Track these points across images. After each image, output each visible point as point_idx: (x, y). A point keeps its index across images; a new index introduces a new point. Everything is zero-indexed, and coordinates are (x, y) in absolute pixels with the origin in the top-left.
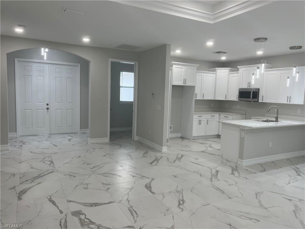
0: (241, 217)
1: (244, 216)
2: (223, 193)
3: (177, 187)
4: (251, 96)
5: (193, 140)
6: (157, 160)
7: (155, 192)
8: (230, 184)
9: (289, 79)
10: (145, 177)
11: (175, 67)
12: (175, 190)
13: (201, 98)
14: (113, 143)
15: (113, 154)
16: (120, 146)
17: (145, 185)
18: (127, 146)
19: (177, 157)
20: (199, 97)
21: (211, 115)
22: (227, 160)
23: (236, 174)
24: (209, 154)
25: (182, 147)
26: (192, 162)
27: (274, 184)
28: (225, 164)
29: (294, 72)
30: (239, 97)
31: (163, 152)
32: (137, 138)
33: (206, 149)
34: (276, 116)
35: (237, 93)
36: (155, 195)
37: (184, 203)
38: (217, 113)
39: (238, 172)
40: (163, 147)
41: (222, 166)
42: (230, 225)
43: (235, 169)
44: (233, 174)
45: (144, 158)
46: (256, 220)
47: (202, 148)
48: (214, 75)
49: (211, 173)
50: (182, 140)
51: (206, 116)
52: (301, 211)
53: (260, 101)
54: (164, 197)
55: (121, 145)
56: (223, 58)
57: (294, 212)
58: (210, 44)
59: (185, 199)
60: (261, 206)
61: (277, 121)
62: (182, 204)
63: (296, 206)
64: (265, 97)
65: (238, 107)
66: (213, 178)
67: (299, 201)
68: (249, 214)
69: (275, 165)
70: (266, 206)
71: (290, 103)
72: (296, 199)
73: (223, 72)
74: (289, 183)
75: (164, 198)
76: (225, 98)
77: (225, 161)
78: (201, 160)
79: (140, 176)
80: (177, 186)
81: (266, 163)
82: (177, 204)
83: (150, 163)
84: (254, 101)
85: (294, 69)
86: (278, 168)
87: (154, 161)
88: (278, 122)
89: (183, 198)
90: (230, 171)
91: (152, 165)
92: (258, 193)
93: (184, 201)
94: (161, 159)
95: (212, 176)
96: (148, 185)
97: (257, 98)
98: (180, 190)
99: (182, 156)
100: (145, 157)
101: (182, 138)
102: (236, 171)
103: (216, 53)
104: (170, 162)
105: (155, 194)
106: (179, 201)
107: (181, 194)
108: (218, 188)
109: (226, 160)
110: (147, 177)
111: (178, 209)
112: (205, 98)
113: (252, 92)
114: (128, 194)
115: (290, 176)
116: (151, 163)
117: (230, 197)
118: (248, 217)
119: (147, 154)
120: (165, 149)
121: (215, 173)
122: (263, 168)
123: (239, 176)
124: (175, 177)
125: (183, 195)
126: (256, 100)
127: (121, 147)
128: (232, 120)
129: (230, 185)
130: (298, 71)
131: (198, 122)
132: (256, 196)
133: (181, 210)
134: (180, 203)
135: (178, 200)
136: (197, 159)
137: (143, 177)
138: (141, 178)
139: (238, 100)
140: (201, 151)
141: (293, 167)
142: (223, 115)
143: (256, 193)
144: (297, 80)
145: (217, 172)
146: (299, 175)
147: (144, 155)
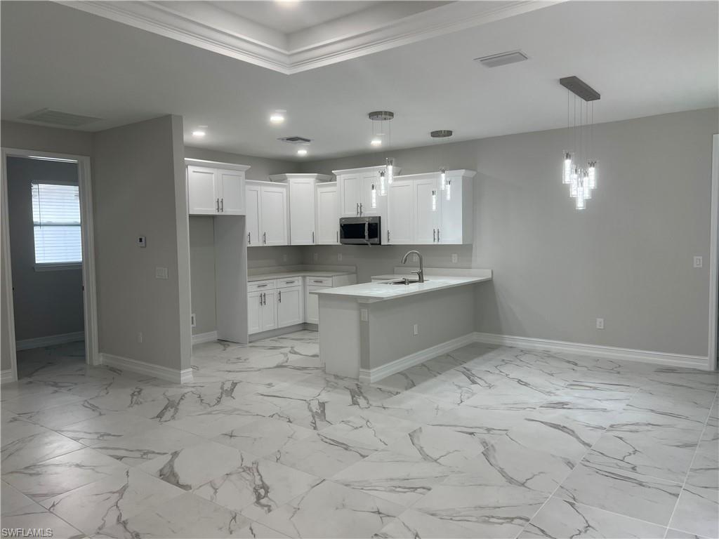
0: (394, 491)
1: (399, 487)
2: (346, 449)
3: (242, 460)
4: (366, 234)
5: (250, 342)
6: (172, 405)
7: (189, 484)
8: (355, 426)
9: (434, 196)
10: (153, 452)
11: (194, 172)
12: (239, 468)
13: (261, 244)
14: (31, 382)
15: (38, 412)
16: (53, 386)
17: (159, 473)
18: (76, 384)
19: (222, 388)
20: (256, 242)
21: (286, 280)
22: (336, 377)
23: (362, 401)
24: (295, 368)
25: (227, 363)
26: (262, 395)
27: (437, 409)
28: (333, 385)
29: (443, 182)
30: (341, 238)
31: (182, 383)
32: (101, 359)
33: (285, 359)
34: (418, 270)
35: (338, 229)
36: (191, 491)
37: (268, 492)
38: (298, 275)
39: (365, 398)
40: (182, 372)
41: (329, 391)
42: (380, 513)
43: (357, 393)
44: (355, 403)
45: (136, 406)
46: (424, 488)
47: (276, 358)
48: (284, 190)
49: (311, 410)
50: (222, 347)
51: (275, 285)
52: (495, 450)
53: (384, 242)
54: (216, 490)
55: (55, 385)
56: (302, 152)
57: (484, 455)
58: (277, 119)
59: (267, 482)
60: (426, 457)
61: (421, 280)
62: (266, 496)
63: (484, 443)
64: (392, 234)
65: (340, 258)
66: (317, 420)
67: (486, 432)
68: (408, 479)
69: (428, 371)
70: (435, 456)
71: (439, 243)
72: (481, 430)
73: (302, 183)
74: (462, 402)
75: (216, 492)
76: (311, 240)
77: (332, 379)
78: (282, 386)
79: (138, 454)
80: (242, 456)
81: (412, 370)
82: (254, 499)
83: (157, 417)
84: (372, 244)
85: (443, 175)
86: (435, 376)
87: (166, 408)
88: (423, 282)
89: (262, 481)
90: (349, 398)
91: (163, 419)
92: (412, 432)
93: (268, 488)
94: (182, 402)
95: (313, 417)
96: (165, 471)
97: (376, 237)
98: (249, 465)
99: (234, 384)
100: (137, 404)
101: (223, 342)
102: (361, 397)
103: (287, 139)
104: (209, 404)
105: (191, 489)
106: (256, 490)
107: (256, 474)
108: (333, 440)
109: (334, 375)
110: (157, 451)
111: (259, 509)
112: (270, 243)
113: (366, 226)
114: (117, 507)
115: (460, 387)
116: (160, 416)
117: (363, 454)
118: (408, 486)
119: (142, 394)
120: (187, 376)
121: (318, 408)
122: (410, 379)
123: (369, 406)
124: (231, 436)
125: (260, 475)
126: (376, 240)
127: (56, 389)
128: (332, 287)
129: (356, 428)
130: (448, 180)
131: (258, 300)
132: (412, 440)
133: (266, 508)
134: (259, 493)
135: (252, 490)
136: (270, 385)
137: (145, 454)
138: (142, 457)
139: (339, 243)
140: (275, 365)
141: (460, 368)
142: (310, 280)
143: (409, 434)
144: (449, 197)
145: (322, 405)
146: (474, 382)
147: (132, 398)
